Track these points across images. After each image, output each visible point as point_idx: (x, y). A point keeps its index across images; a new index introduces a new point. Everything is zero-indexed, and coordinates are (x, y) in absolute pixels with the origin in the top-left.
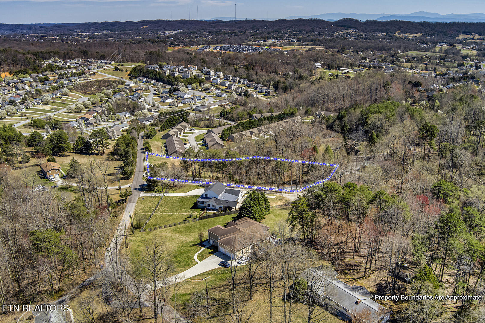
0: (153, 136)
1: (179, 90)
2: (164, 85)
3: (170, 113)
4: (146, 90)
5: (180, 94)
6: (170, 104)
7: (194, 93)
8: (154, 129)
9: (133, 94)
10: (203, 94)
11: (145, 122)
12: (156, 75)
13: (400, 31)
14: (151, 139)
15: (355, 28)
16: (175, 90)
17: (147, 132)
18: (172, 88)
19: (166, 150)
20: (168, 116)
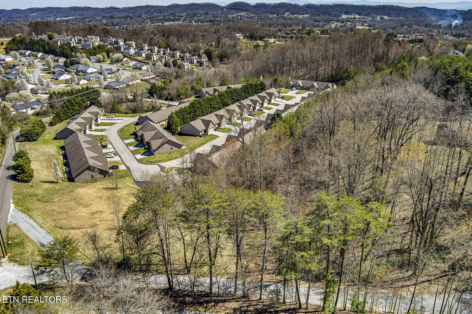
0: (38, 135)
1: (78, 63)
2: (56, 58)
3: (68, 92)
4: (30, 65)
5: (81, 67)
6: (66, 81)
7: (101, 66)
8: (41, 121)
9: (9, 71)
10: (114, 67)
11: (25, 110)
12: (43, 47)
13: (288, 13)
14: (35, 140)
15: (246, 11)
16: (72, 64)
17: (26, 128)
18: (68, 61)
19: (66, 164)
20: (65, 98)
